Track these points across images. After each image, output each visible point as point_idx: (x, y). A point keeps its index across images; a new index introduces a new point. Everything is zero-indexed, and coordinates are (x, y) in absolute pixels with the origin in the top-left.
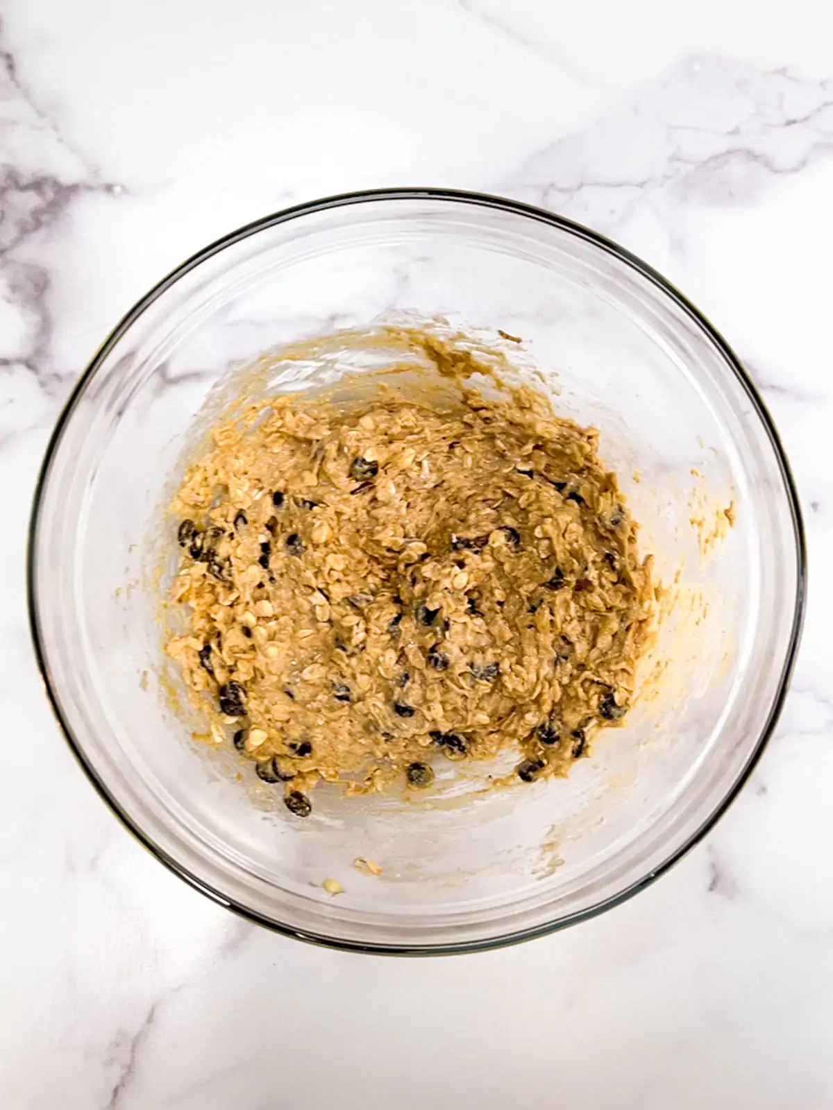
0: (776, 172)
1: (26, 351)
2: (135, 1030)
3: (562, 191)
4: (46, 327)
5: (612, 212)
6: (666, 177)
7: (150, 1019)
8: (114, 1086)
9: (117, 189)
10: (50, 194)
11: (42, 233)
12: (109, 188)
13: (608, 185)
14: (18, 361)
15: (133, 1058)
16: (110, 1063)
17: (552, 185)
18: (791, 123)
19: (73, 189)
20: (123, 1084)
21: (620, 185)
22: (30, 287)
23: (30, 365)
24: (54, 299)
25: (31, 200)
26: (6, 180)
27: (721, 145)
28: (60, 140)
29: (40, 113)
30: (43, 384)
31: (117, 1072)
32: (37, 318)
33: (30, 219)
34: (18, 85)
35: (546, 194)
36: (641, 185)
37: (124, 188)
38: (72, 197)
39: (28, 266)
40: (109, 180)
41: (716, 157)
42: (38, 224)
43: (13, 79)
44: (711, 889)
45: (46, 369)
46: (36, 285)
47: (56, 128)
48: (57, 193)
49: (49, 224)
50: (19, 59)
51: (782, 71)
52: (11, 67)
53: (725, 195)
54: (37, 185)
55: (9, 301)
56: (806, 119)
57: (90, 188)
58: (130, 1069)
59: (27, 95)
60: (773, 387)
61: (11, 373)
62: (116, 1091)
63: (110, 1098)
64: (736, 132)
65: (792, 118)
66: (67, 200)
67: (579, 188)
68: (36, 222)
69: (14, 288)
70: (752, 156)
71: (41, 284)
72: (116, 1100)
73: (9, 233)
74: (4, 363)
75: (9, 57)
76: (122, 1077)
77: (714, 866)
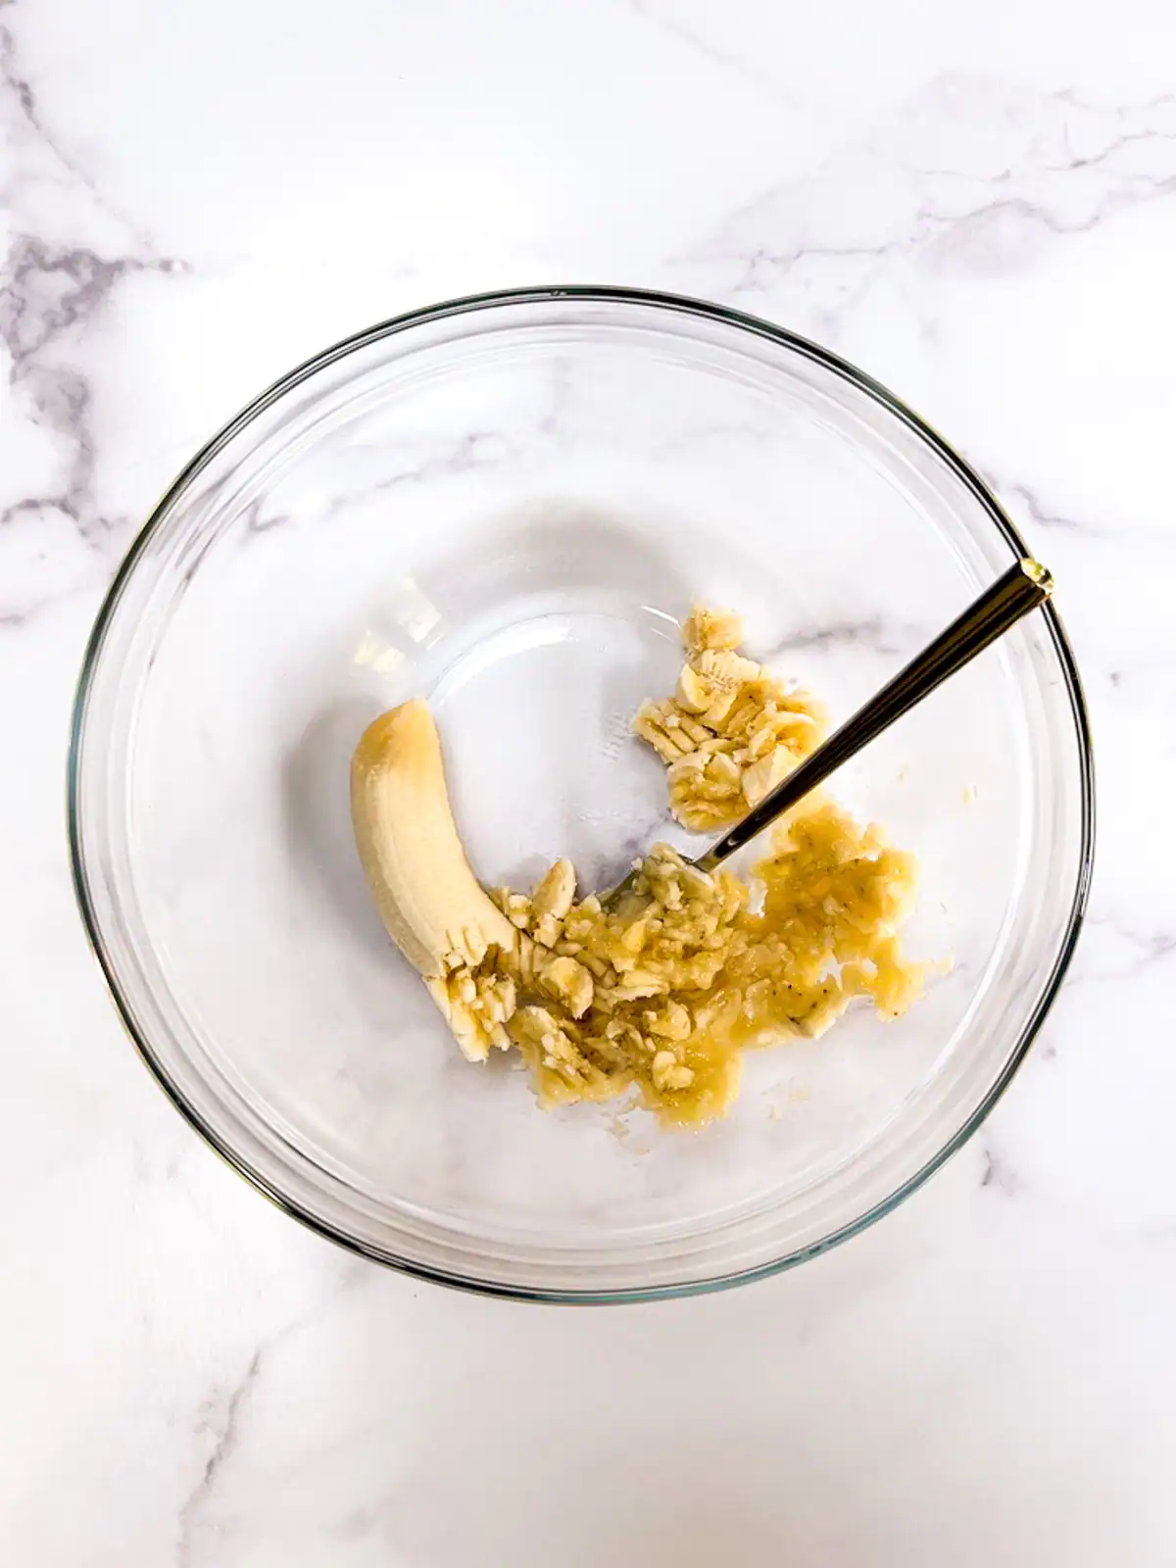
0: (1061, 231)
1: (61, 488)
2: (233, 1384)
3: (774, 261)
4: (86, 455)
5: (843, 288)
6: (913, 240)
7: (254, 1370)
8: (206, 1463)
9: (177, 267)
10: (87, 274)
11: (76, 328)
12: (166, 266)
13: (837, 252)
14: (52, 502)
15: (231, 1423)
16: (200, 1429)
17: (761, 253)
18: (1079, 164)
19: (118, 267)
20: (220, 1456)
21: (851, 251)
22: (64, 403)
23: (65, 507)
24: (98, 415)
25: (61, 283)
26: (25, 258)
27: (986, 195)
28: (98, 201)
29: (70, 165)
30: (84, 533)
31: (211, 1442)
32: (75, 443)
33: (58, 308)
34: (38, 127)
35: (753, 265)
36: (881, 251)
37: (185, 265)
38: (116, 274)
39: (58, 372)
40: (164, 253)
41: (980, 212)
42: (72, 317)
43: (30, 114)
44: (985, 1183)
45: (87, 513)
46: (72, 398)
47: (91, 184)
48: (94, 273)
49: (86, 316)
50: (36, 90)
51: (1065, 95)
52: (27, 102)
53: (992, 264)
54: (69, 263)
55: (35, 422)
56: (1101, 158)
57: (139, 266)
58: (229, 1437)
59: (50, 140)
60: (1058, 520)
61: (42, 519)
62: (210, 1466)
63: (204, 1473)
64: (1005, 177)
65: (1080, 157)
66: (110, 283)
67: (798, 257)
68: (70, 312)
69: (41, 404)
70: (1028, 210)
71: (78, 397)
72: (211, 1477)
73: (32, 329)
74: (32, 505)
75: (24, 87)
76: (218, 1446)
77: (988, 1153)
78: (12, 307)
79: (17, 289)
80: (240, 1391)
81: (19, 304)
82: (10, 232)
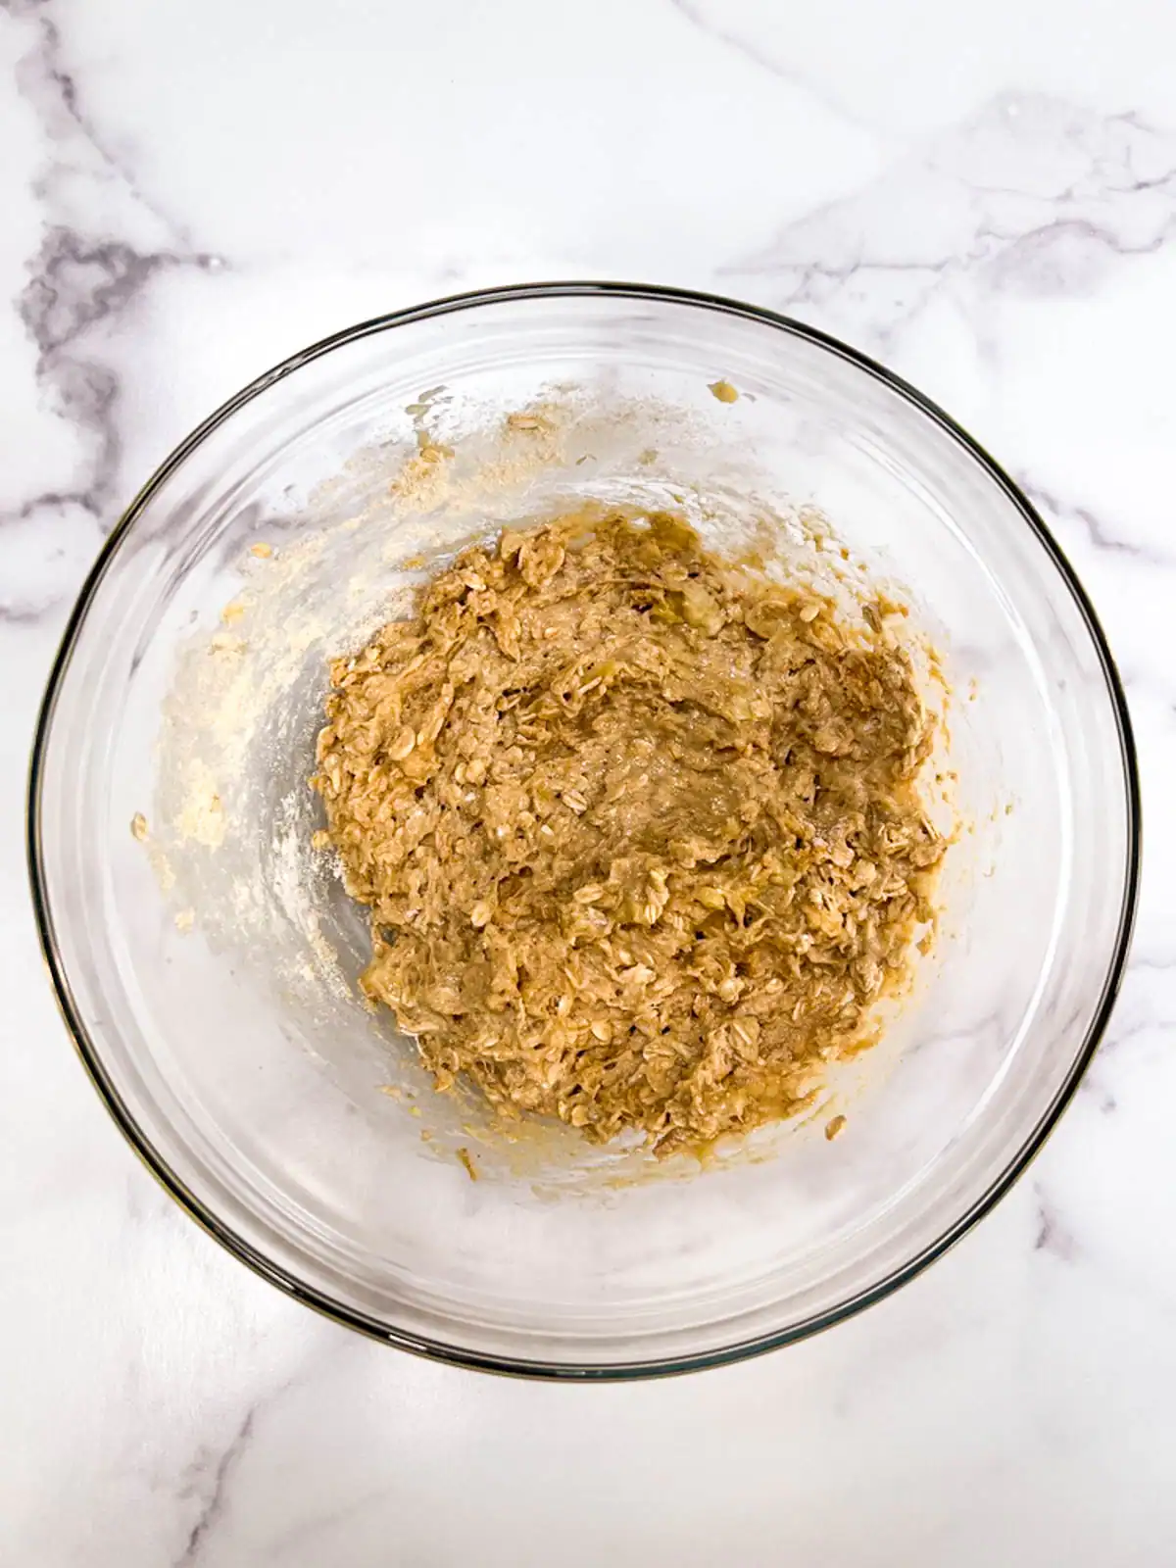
0: (1122, 251)
1: (85, 484)
2: (223, 1445)
3: (830, 273)
4: (112, 452)
5: (899, 304)
6: (971, 256)
7: (246, 1430)
8: (192, 1528)
9: (214, 262)
10: (121, 269)
11: (108, 322)
12: (203, 261)
13: (895, 267)
14: (73, 498)
15: (219, 1488)
16: (186, 1494)
17: (816, 266)
18: (1141, 186)
19: (153, 261)
20: (205, 1525)
21: (912, 266)
22: (91, 396)
23: (88, 503)
24: (124, 413)
25: (94, 276)
26: (59, 250)
27: (1047, 214)
28: (136, 195)
29: (109, 159)
31: (196, 1508)
32: (99, 439)
33: (90, 301)
34: (79, 119)
35: (807, 276)
36: (938, 267)
37: (223, 262)
38: (151, 272)
39: (89, 367)
40: (199, 249)
41: (1040, 231)
42: (103, 310)
43: (71, 107)
44: (1039, 1245)
45: (110, 510)
46: (99, 392)
47: (130, 177)
48: (130, 266)
49: (118, 309)
50: (79, 82)
51: (1129, 117)
52: (69, 94)
53: (1053, 282)
54: (103, 255)
55: (60, 415)
56: (1164, 181)
57: (175, 260)
58: (216, 1503)
59: (90, 131)
60: (1120, 546)
61: (62, 515)
62: (195, 1534)
63: (188, 1544)
64: (1067, 196)
65: (1142, 180)
66: (145, 277)
67: (853, 270)
68: (99, 306)
69: (68, 397)
70: (1089, 229)
71: (108, 391)
72: (195, 1547)
73: (62, 321)
74: (52, 500)
75: (66, 80)
76: (204, 1514)
77: (1042, 1213)
78: (43, 299)
79: (49, 280)
80: (230, 1455)
81: (50, 294)
82: (44, 223)
